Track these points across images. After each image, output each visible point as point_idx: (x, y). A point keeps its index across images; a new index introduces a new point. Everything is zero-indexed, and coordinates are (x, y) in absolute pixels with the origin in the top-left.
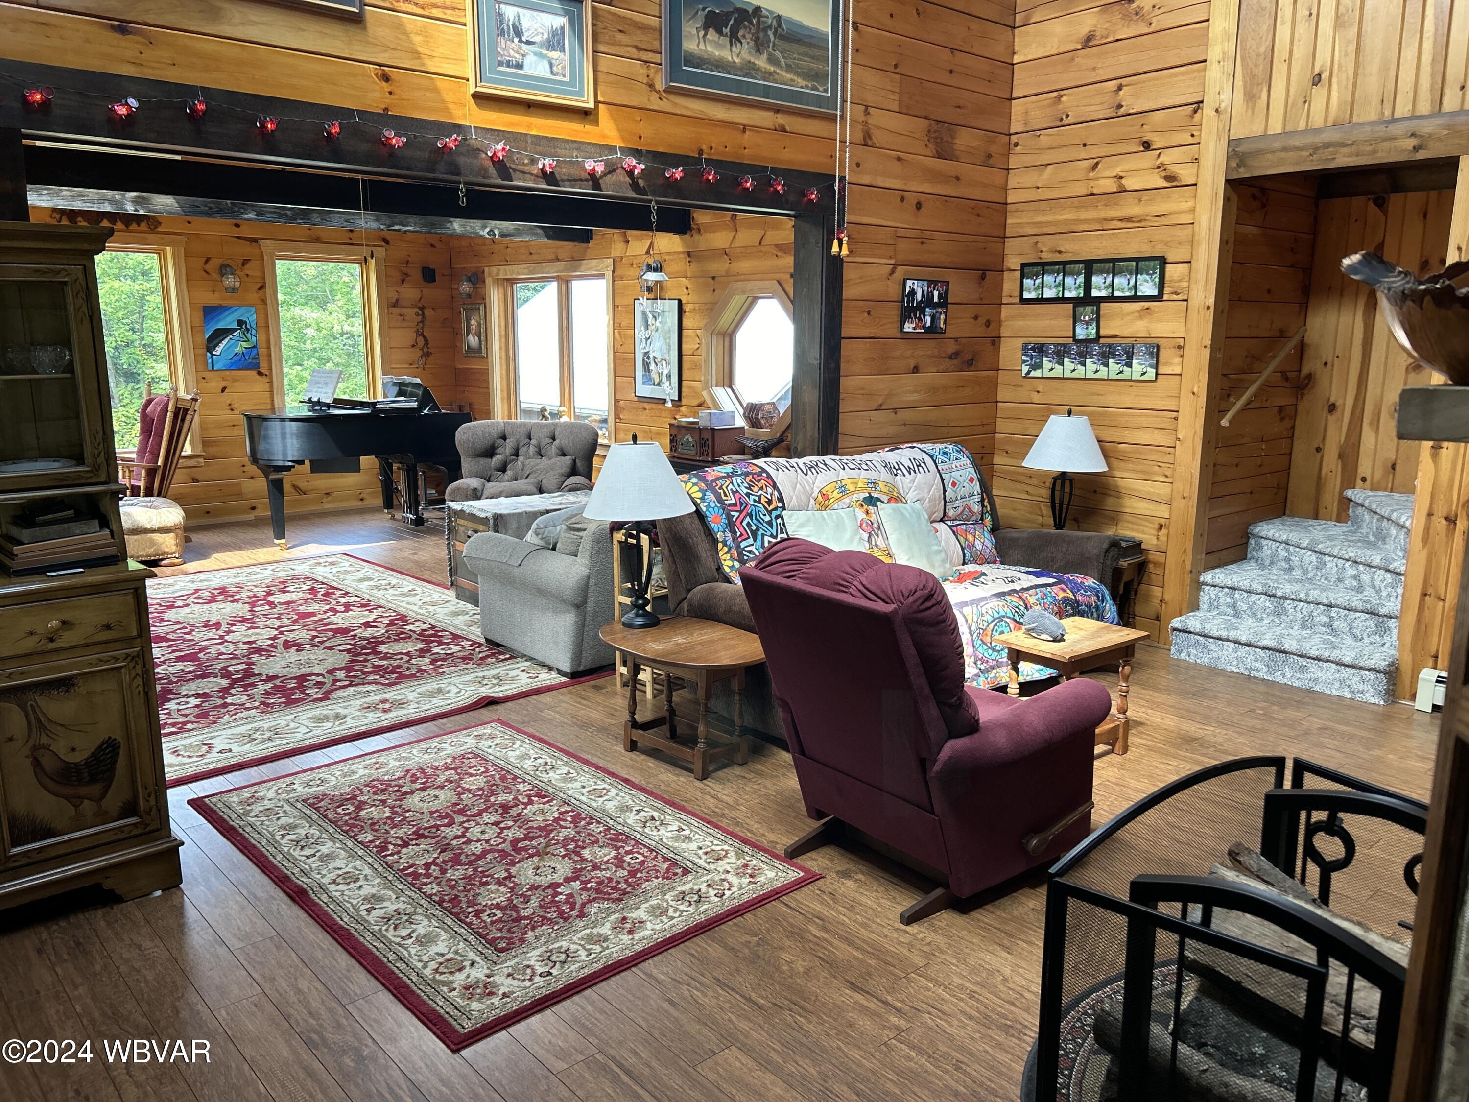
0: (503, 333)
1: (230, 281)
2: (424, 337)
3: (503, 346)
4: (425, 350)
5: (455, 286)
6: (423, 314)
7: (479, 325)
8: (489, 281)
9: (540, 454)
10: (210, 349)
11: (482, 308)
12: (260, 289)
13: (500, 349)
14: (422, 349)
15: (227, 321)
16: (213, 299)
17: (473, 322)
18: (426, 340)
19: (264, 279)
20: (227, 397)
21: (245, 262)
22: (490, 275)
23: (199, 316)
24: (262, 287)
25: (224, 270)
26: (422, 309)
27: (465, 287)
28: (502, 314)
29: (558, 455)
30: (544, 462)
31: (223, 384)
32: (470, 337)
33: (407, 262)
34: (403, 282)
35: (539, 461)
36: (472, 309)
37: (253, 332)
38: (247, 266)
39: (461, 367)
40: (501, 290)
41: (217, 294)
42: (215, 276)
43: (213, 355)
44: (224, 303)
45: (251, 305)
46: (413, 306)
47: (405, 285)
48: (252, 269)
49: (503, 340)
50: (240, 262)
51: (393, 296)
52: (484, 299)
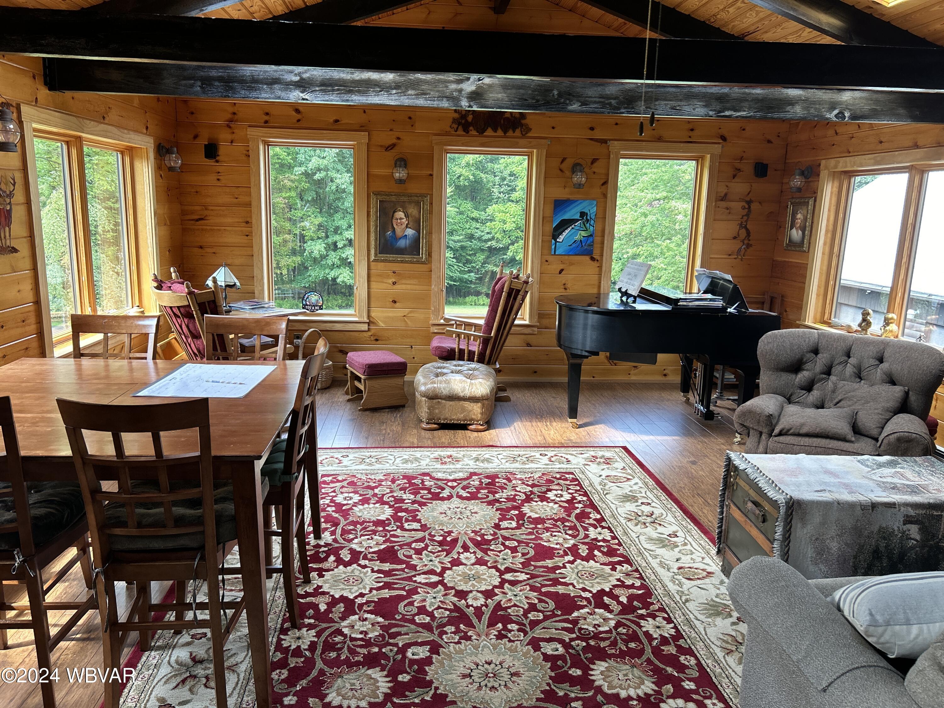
0: (831, 227)
1: (579, 178)
2: (747, 230)
3: (829, 241)
4: (746, 242)
5: (785, 181)
6: (749, 207)
7: (805, 219)
8: (824, 174)
9: (859, 376)
10: (555, 237)
11: (811, 202)
12: (603, 184)
13: (825, 244)
14: (743, 241)
15: (572, 213)
16: (562, 194)
17: (799, 216)
18: (748, 233)
19: (607, 175)
20: (563, 278)
21: (594, 161)
22: (826, 168)
23: (550, 208)
24: (605, 183)
25: (576, 167)
26: (749, 202)
27: (797, 181)
28: (833, 209)
29: (884, 382)
30: (863, 389)
31: (562, 267)
32: (794, 231)
33: (741, 158)
34: (734, 177)
35: (856, 386)
36: (800, 204)
37: (592, 222)
38: (595, 165)
39: (779, 259)
40: (836, 184)
41: (567, 189)
42: (568, 173)
43: (556, 242)
44: (571, 197)
45: (593, 199)
46: (741, 200)
47: (736, 180)
48: (598, 167)
49: (829, 235)
50: (591, 160)
51: (723, 190)
52: (815, 193)
